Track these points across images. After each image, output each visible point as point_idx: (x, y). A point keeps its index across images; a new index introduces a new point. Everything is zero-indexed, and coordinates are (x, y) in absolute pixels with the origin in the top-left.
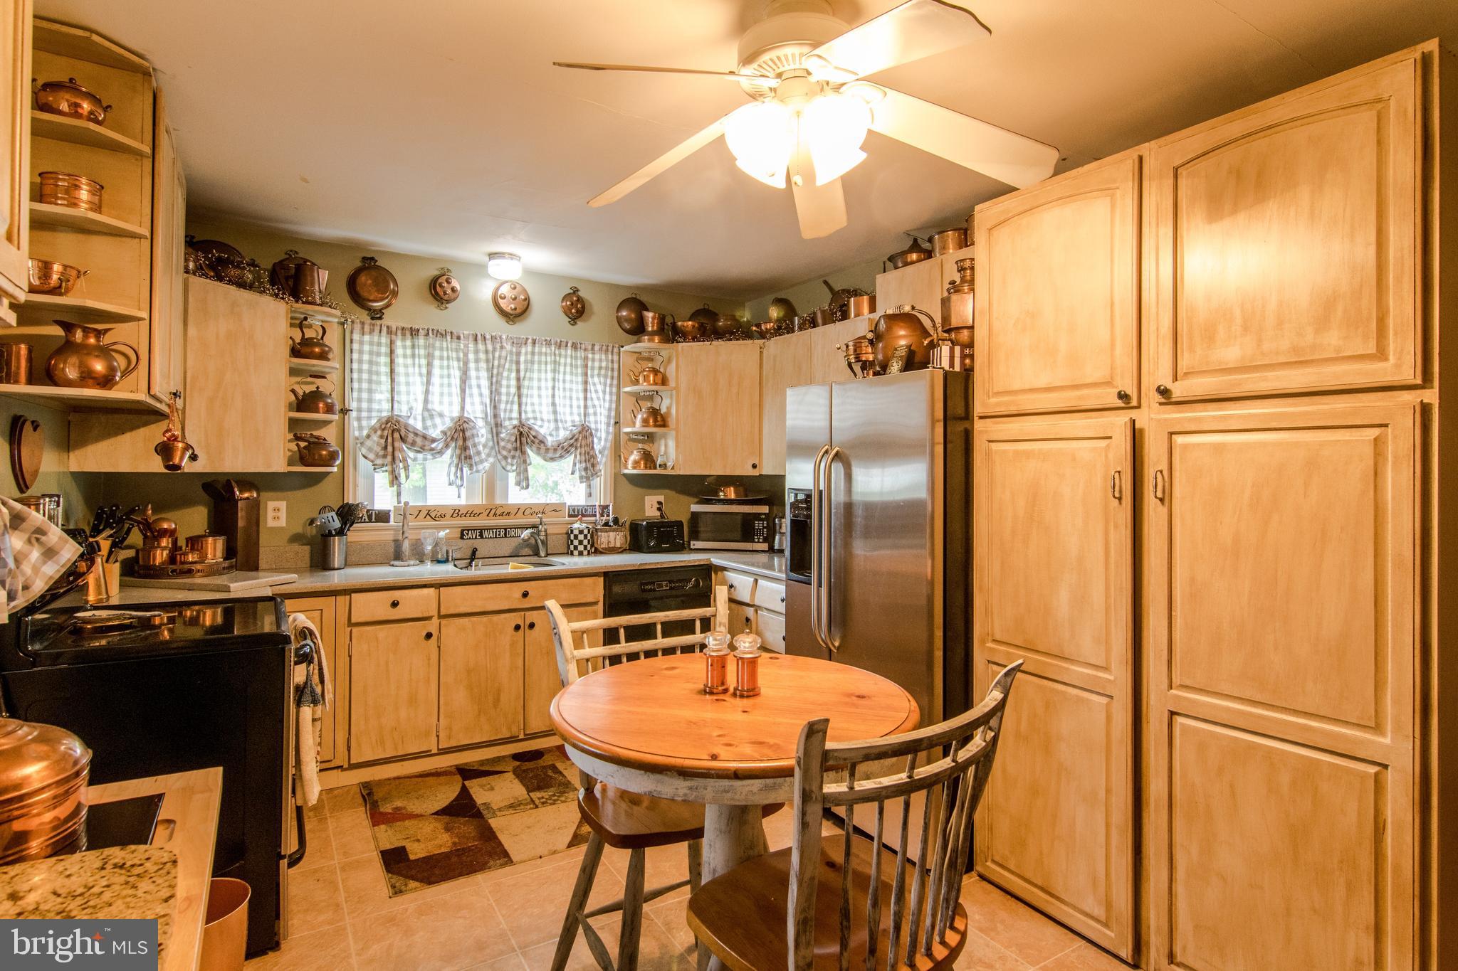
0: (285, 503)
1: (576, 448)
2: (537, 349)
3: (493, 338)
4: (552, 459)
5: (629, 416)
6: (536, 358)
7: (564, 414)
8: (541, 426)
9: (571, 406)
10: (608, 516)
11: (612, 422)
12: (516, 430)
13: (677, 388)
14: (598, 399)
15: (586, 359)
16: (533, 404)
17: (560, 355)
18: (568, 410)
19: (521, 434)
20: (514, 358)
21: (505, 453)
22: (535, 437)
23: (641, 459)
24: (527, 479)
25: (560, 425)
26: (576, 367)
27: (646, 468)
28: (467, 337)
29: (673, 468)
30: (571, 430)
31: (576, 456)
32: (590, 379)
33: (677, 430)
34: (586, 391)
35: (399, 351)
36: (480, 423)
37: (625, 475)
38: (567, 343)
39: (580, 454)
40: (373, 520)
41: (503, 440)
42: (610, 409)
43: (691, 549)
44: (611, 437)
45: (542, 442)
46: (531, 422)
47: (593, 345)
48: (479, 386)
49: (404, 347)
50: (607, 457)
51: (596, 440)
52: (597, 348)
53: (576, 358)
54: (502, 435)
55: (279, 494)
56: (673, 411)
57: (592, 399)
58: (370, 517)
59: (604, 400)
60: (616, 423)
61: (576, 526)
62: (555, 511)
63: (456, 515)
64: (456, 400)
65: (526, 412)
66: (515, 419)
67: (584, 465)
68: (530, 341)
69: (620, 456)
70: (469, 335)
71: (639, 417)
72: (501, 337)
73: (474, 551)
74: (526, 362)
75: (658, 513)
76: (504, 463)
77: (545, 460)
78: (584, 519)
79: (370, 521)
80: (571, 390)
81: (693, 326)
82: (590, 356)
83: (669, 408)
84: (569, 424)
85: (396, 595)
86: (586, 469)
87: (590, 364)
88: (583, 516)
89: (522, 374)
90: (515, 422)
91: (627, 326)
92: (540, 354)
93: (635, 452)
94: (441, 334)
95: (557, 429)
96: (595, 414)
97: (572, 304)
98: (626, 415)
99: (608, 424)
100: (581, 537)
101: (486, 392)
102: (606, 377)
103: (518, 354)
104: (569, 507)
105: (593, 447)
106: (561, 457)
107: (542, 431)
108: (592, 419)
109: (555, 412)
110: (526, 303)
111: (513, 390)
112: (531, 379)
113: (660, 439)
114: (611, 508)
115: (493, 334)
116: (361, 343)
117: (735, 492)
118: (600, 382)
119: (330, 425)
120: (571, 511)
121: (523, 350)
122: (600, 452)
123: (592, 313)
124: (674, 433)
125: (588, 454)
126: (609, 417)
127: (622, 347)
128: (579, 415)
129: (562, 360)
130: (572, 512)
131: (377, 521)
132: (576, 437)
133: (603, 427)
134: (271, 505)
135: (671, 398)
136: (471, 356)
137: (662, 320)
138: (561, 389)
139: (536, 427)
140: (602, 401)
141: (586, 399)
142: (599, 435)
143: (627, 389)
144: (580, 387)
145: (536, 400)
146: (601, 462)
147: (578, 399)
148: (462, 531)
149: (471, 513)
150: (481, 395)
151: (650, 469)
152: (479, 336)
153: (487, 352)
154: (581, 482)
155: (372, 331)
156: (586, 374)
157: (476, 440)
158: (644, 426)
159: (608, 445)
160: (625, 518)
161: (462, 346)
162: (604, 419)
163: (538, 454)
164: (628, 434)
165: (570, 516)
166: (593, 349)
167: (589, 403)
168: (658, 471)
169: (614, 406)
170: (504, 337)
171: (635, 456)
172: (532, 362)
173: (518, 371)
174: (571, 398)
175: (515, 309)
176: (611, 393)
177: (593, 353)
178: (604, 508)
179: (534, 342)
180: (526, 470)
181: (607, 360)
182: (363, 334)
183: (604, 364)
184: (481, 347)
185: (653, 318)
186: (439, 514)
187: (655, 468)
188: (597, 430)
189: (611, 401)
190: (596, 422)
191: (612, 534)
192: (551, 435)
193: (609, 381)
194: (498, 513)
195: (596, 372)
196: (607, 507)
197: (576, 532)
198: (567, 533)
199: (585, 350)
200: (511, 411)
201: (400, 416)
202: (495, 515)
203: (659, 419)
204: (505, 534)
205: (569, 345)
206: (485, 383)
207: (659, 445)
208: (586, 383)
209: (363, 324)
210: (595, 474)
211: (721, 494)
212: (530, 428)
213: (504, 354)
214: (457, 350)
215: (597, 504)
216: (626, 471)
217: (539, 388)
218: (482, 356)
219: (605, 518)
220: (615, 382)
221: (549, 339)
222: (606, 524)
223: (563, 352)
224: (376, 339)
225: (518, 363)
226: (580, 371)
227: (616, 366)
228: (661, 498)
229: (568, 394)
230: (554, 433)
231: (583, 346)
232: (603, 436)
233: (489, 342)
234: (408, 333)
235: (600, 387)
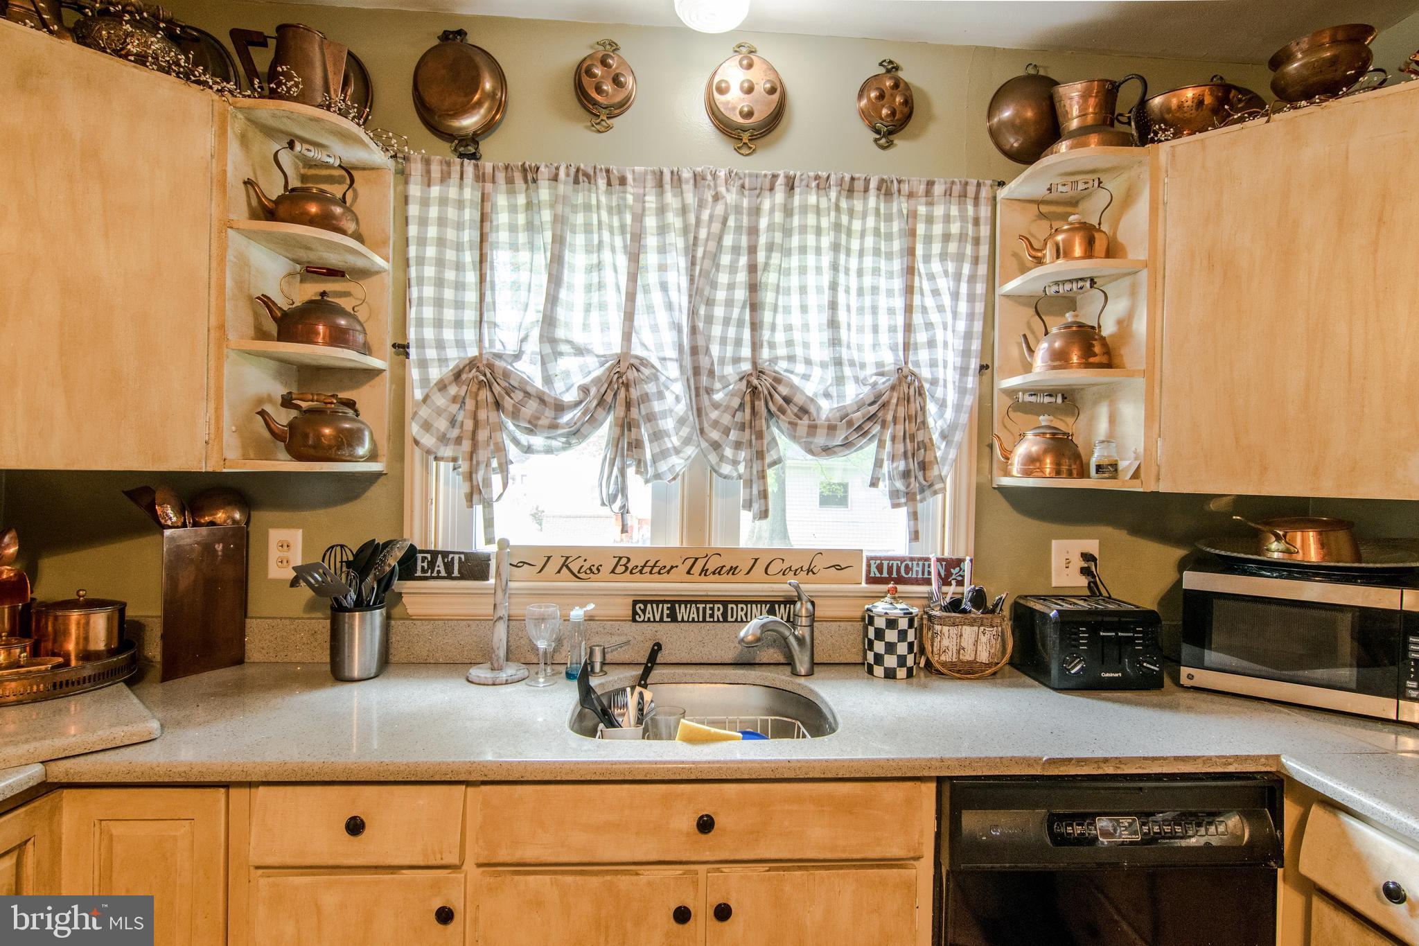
0: (299, 533)
1: (884, 424)
2: (797, 200)
3: (698, 178)
4: (827, 450)
5: (1016, 351)
6: (796, 221)
7: (860, 348)
8: (806, 377)
9: (875, 329)
10: (960, 583)
11: (974, 364)
12: (744, 382)
13: (1153, 264)
14: (941, 309)
15: (913, 215)
16: (788, 328)
17: (851, 213)
18: (868, 338)
19: (754, 391)
20: (745, 220)
21: (715, 435)
22: (787, 400)
23: (1046, 451)
24: (764, 495)
25: (847, 371)
26: (889, 237)
27: (1058, 473)
28: (640, 180)
29: (1136, 475)
30: (874, 385)
31: (881, 444)
32: (920, 266)
33: (1149, 374)
34: (909, 290)
35: (502, 218)
36: (673, 370)
37: (1003, 490)
38: (867, 181)
39: (893, 439)
40: (456, 573)
41: (716, 406)
42: (968, 336)
43: (1182, 686)
44: (969, 400)
45: (804, 411)
46: (782, 366)
47: (930, 184)
48: (664, 287)
49: (513, 209)
50: (960, 447)
51: (931, 408)
52: (938, 189)
53: (889, 218)
54: (718, 397)
55: (286, 515)
56: (1140, 326)
57: (924, 310)
58: (449, 566)
59: (955, 314)
60: (983, 368)
61: (881, 607)
62: (838, 568)
63: (620, 569)
64: (615, 319)
65: (772, 346)
66: (746, 359)
67: (901, 465)
68: (781, 181)
69: (991, 446)
70: (646, 173)
71: (1042, 349)
72: (714, 176)
73: (657, 648)
74: (771, 227)
75: (1083, 581)
76: (713, 458)
77: (811, 452)
78: (900, 588)
79: (450, 577)
80: (875, 290)
81: (1200, 103)
82: (922, 210)
83: (1124, 324)
84: (870, 370)
85: (362, 801)
86: (906, 474)
87: (921, 229)
88: (900, 580)
89: (761, 256)
90: (746, 367)
91: (1014, 142)
92: (804, 209)
93: (1030, 436)
94: (587, 175)
95: (840, 380)
96: (931, 344)
97: (881, 96)
98: (1007, 348)
99: (964, 371)
100: (891, 636)
101: (681, 300)
102: (960, 258)
103: (756, 212)
104: (869, 559)
105: (924, 423)
106: (847, 445)
107: (810, 388)
108: (923, 355)
109: (835, 342)
110: (776, 97)
111: (741, 294)
112: (784, 272)
113: (1096, 402)
114: (967, 566)
115: (699, 169)
116: (425, 203)
117: (1322, 544)
118: (946, 273)
119: (377, 379)
120: (873, 569)
121: (766, 205)
122: (944, 436)
123: (930, 118)
124: (1140, 382)
125: (912, 437)
126: (966, 353)
127: (1002, 184)
128: (894, 348)
129: (857, 225)
130: (874, 572)
131: (462, 577)
132: (885, 398)
133: (951, 376)
134: (275, 536)
135: (1133, 293)
136: (651, 222)
137: (1109, 94)
138: (853, 291)
139: (796, 380)
140: (949, 315)
141: (909, 309)
142: (939, 392)
143: (1012, 285)
144: (898, 284)
145: (796, 318)
146: (944, 459)
147: (891, 311)
148: (635, 603)
149: (653, 566)
150: (669, 306)
151: (1070, 475)
152: (667, 177)
153: (684, 211)
154: (895, 506)
155: (445, 178)
156: (911, 252)
157: (657, 406)
158: (1054, 368)
159: (964, 418)
160: (1000, 591)
161: (630, 199)
162: (953, 359)
163: (794, 438)
164: (1011, 392)
165: (871, 580)
166: (928, 193)
167: (918, 319)
168: (1093, 482)
169: (978, 326)
170: (722, 174)
171: (1029, 445)
172: (787, 232)
173: (752, 250)
174: (874, 310)
175: (750, 114)
176: (971, 298)
177: (930, 204)
178: (950, 566)
179: (790, 186)
180: (762, 476)
181: (963, 218)
182: (429, 185)
183: (955, 228)
184: (670, 198)
185: (1085, 96)
186: (587, 565)
187: (1083, 473)
188: (934, 382)
189: (971, 317)
190: (933, 364)
191: (968, 632)
192: (827, 395)
193: (966, 269)
194: (711, 566)
195: (936, 248)
196: (959, 562)
197: (880, 623)
198: (863, 619)
199: (911, 195)
200: (738, 342)
201: (499, 356)
202: (704, 571)
203: (1097, 349)
204: (725, 615)
205: (873, 184)
206: (678, 279)
207: (1092, 420)
208: (910, 271)
209: (427, 162)
210: (928, 487)
211: (1274, 546)
212: (778, 380)
213: (720, 209)
214: (620, 210)
215: (933, 557)
216: (1006, 481)
217: (803, 290)
218: (674, 220)
219: (951, 590)
220: (983, 269)
221: (825, 174)
222: (955, 605)
223: (858, 205)
224: (453, 192)
225: (753, 231)
226: (896, 245)
227: (985, 231)
228: (1092, 546)
229: (868, 301)
230: (833, 391)
231: (905, 188)
232: (952, 397)
233: (688, 188)
234: (518, 177)
235: (943, 284)
